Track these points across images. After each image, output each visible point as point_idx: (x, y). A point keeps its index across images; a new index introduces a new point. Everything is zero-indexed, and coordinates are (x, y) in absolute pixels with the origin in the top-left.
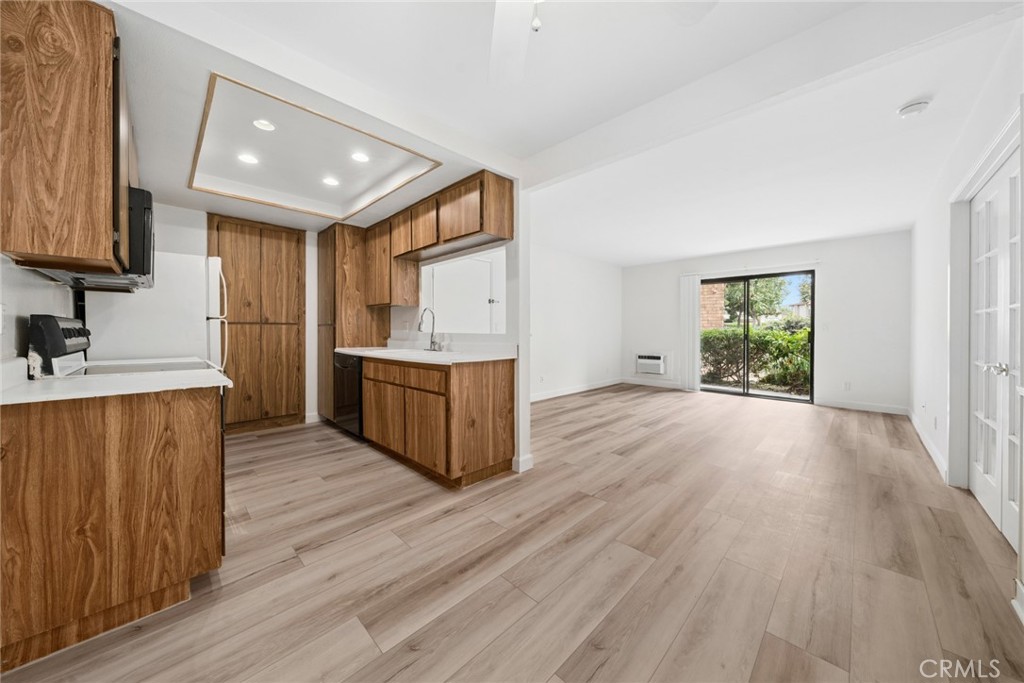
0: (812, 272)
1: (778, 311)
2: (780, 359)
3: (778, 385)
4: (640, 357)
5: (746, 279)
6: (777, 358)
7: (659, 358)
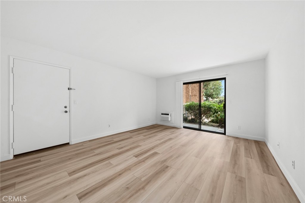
0: (225, 79)
1: (220, 97)
2: (215, 114)
3: (215, 123)
4: (162, 114)
5: (200, 82)
6: (214, 114)
7: (168, 114)
